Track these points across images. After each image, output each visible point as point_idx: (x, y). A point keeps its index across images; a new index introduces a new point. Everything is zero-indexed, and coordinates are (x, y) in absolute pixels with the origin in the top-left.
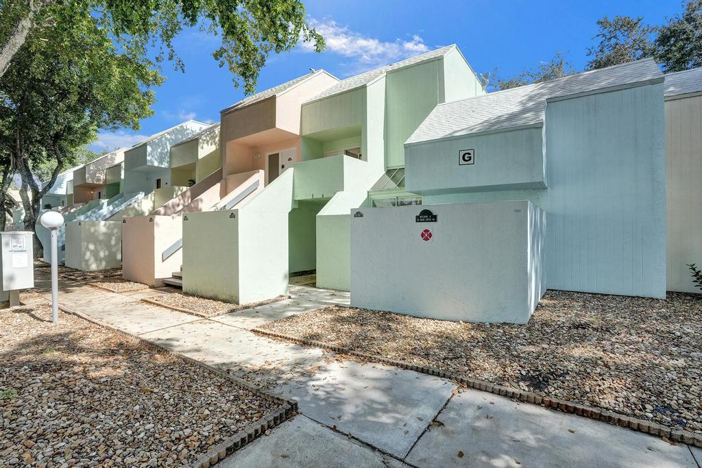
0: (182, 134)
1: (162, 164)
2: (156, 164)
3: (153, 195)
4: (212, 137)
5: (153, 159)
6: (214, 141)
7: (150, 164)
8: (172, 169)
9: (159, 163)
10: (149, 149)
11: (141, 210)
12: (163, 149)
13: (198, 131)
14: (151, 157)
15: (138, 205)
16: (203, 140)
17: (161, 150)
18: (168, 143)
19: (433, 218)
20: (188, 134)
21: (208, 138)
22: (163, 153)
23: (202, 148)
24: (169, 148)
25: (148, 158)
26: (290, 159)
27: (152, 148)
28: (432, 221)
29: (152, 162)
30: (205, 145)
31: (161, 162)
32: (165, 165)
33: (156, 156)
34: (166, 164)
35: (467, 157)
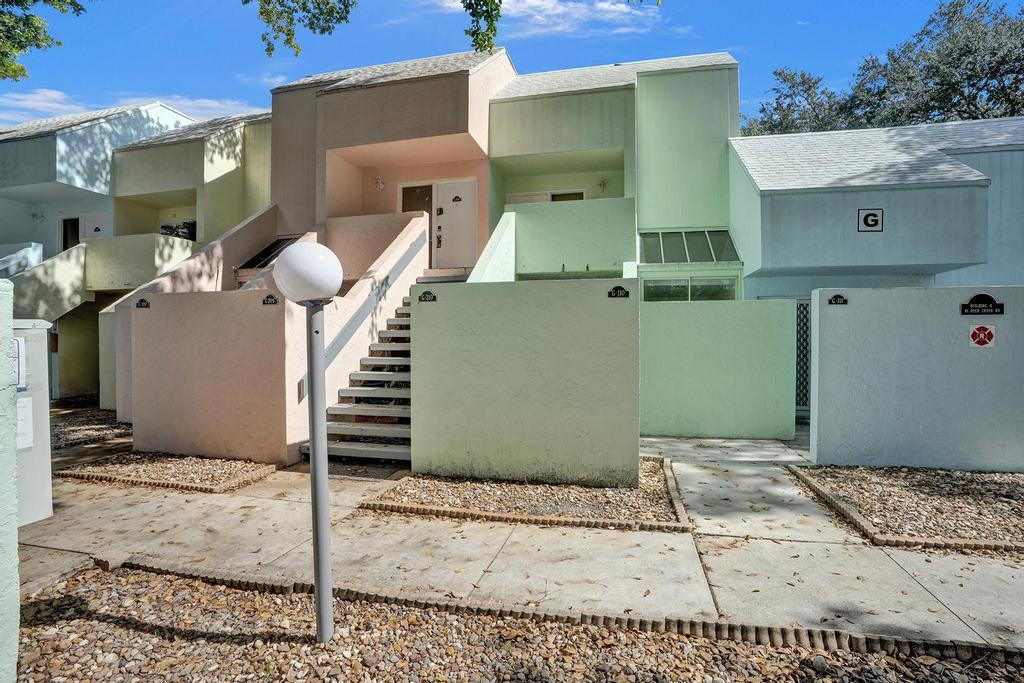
0: (139, 129)
1: (93, 185)
2: (79, 183)
3: (82, 252)
4: (228, 141)
5: (72, 173)
6: (234, 152)
7: (64, 181)
8: (118, 200)
9: (85, 180)
10: (62, 146)
11: (53, 284)
12: (96, 152)
13: (172, 128)
14: (66, 165)
15: (46, 273)
16: (212, 144)
17: (92, 154)
18: (107, 141)
19: (998, 309)
20: (151, 130)
21: (222, 142)
22: (96, 162)
23: (211, 161)
24: (109, 153)
25: (60, 167)
26: (457, 199)
27: (68, 144)
28: (994, 313)
29: (70, 179)
30: (216, 157)
31: (91, 179)
32: (100, 188)
33: (78, 166)
34: (103, 187)
35: (871, 221)
